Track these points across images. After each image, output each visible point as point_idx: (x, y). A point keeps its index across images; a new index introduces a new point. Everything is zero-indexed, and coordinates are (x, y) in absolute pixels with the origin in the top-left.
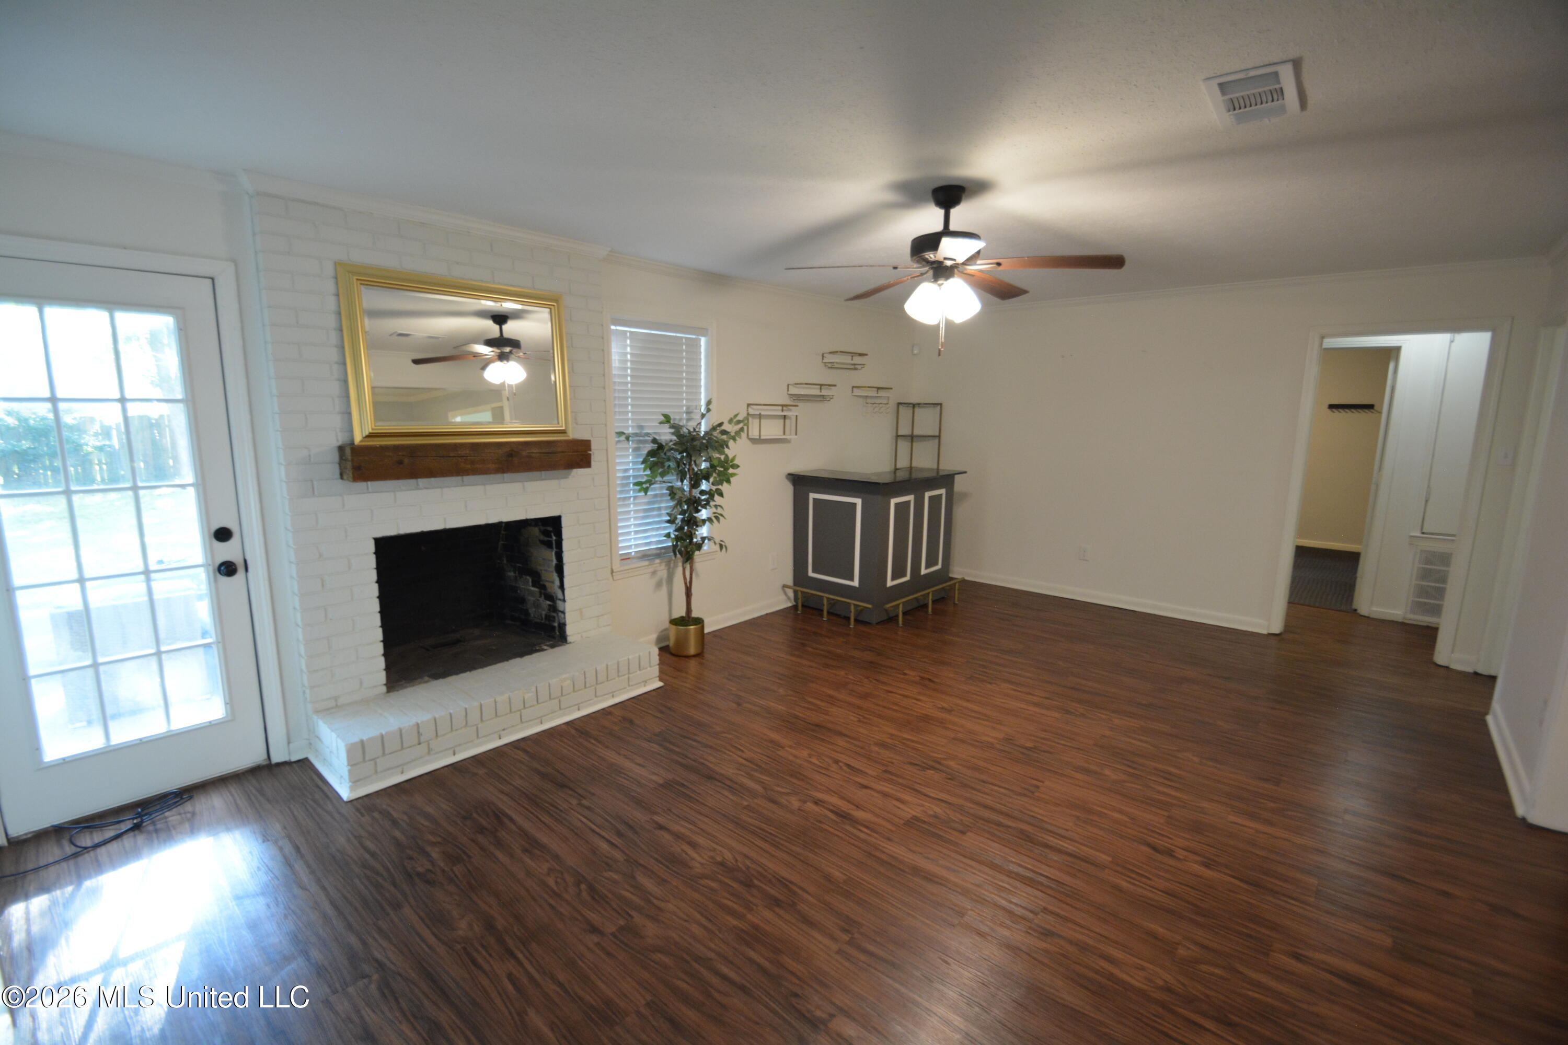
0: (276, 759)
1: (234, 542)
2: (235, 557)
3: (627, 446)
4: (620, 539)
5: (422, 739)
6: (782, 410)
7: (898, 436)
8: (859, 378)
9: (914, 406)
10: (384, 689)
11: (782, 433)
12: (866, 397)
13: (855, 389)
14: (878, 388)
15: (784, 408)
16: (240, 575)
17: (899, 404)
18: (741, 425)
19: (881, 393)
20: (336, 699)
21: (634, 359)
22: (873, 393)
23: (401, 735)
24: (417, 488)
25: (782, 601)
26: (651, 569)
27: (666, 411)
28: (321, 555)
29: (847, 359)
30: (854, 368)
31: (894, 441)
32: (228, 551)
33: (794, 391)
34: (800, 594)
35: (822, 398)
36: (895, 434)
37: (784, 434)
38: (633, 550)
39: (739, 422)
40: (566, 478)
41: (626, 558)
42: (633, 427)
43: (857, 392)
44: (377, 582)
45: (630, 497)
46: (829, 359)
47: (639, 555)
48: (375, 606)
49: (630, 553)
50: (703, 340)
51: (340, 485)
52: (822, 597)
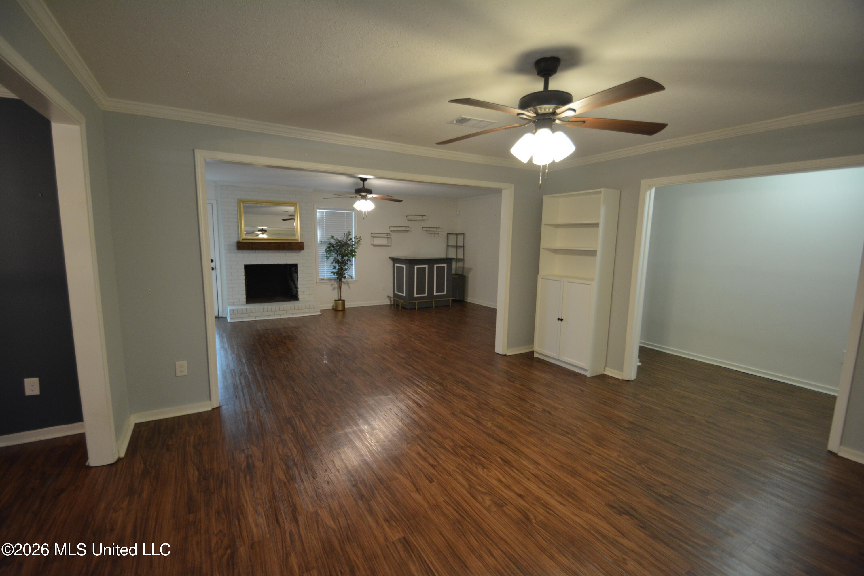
0: (220, 315)
1: (214, 263)
2: (214, 267)
3: (324, 245)
4: (320, 273)
5: (248, 312)
6: (387, 235)
7: (448, 246)
8: (424, 224)
9: (457, 234)
10: (245, 303)
11: (387, 243)
12: (426, 231)
13: (424, 228)
14: (437, 228)
15: (388, 234)
16: (214, 271)
17: (448, 233)
18: (359, 239)
19: (438, 230)
20: (233, 303)
21: (326, 219)
22: (435, 229)
23: (242, 310)
24: (256, 253)
25: (387, 302)
26: (331, 283)
27: (332, 235)
28: (231, 268)
29: (420, 218)
30: (423, 220)
31: (446, 248)
32: (213, 265)
33: (392, 229)
34: (395, 300)
35: (407, 231)
36: (446, 245)
37: (388, 243)
38: (326, 277)
39: (357, 239)
40: (299, 252)
41: (323, 279)
42: (326, 239)
43: (425, 229)
44: (245, 276)
45: (325, 261)
46: (409, 217)
47: (328, 279)
48: (244, 282)
49: (325, 278)
50: (353, 213)
51: (237, 251)
52: (399, 301)
